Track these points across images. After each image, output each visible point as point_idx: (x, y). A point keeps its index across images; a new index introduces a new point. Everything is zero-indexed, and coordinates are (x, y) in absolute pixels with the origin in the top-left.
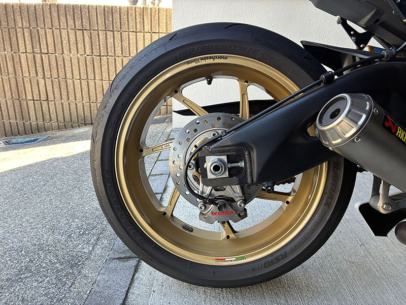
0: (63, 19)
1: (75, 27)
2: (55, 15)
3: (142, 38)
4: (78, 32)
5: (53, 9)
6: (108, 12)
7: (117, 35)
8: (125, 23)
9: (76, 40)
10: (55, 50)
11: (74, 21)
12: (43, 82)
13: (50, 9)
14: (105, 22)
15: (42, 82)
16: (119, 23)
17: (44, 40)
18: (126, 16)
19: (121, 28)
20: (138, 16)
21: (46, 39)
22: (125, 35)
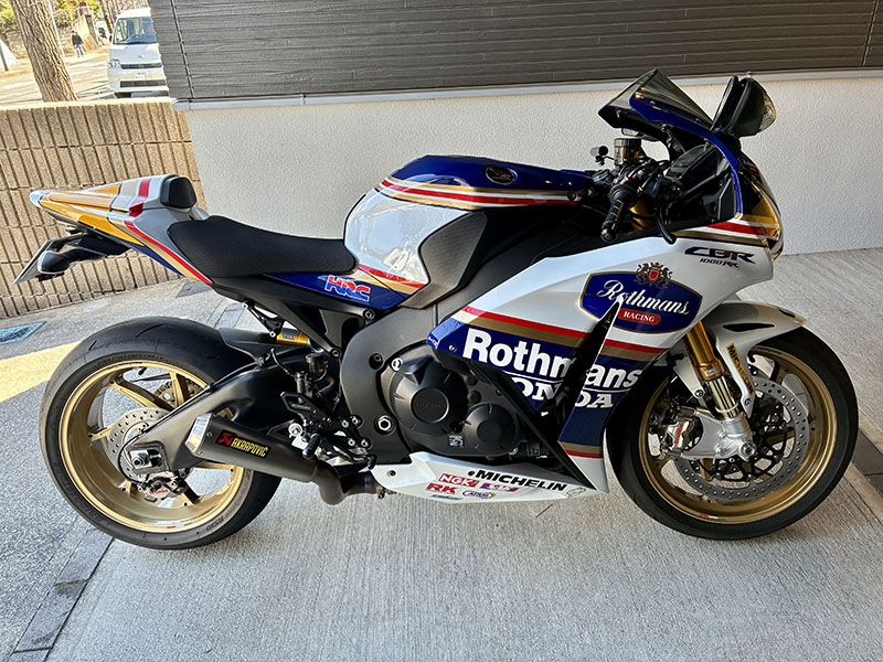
0: (33, 133)
1: (54, 143)
2: (18, 128)
3: (169, 151)
4: (61, 151)
5: (13, 120)
6: (105, 116)
7: (127, 150)
8: (135, 131)
9: (61, 164)
10: (29, 182)
11: (52, 134)
12: (20, 233)
13: (8, 119)
14: (102, 131)
15: (17, 233)
16: (126, 132)
17: (9, 167)
18: (135, 120)
19: (130, 139)
20: (154, 119)
21: (11, 166)
22: (139, 149)
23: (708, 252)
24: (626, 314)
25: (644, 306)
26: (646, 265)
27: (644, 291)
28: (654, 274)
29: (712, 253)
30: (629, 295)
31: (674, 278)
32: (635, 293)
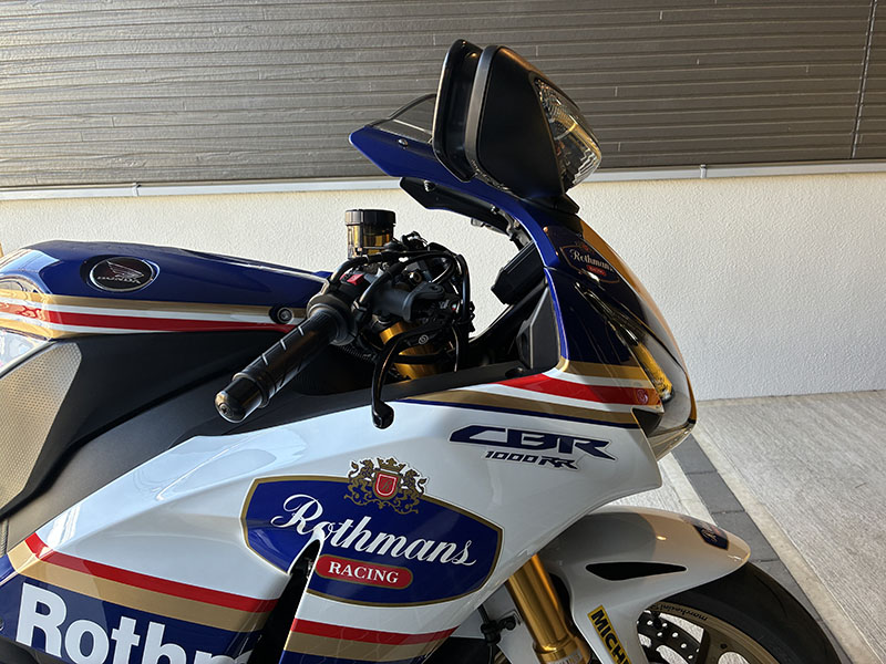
23: (503, 437)
24: (334, 567)
25: (371, 549)
26: (368, 463)
27: (366, 519)
28: (386, 483)
29: (515, 438)
30: (337, 527)
31: (433, 491)
32: (349, 522)
